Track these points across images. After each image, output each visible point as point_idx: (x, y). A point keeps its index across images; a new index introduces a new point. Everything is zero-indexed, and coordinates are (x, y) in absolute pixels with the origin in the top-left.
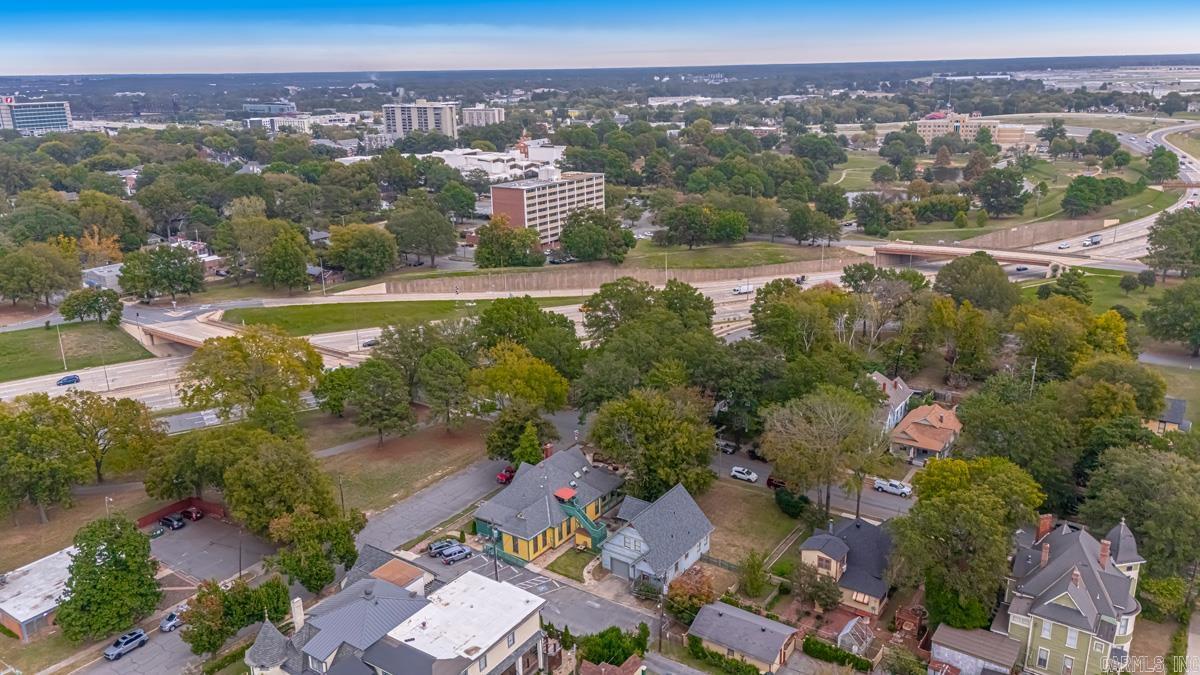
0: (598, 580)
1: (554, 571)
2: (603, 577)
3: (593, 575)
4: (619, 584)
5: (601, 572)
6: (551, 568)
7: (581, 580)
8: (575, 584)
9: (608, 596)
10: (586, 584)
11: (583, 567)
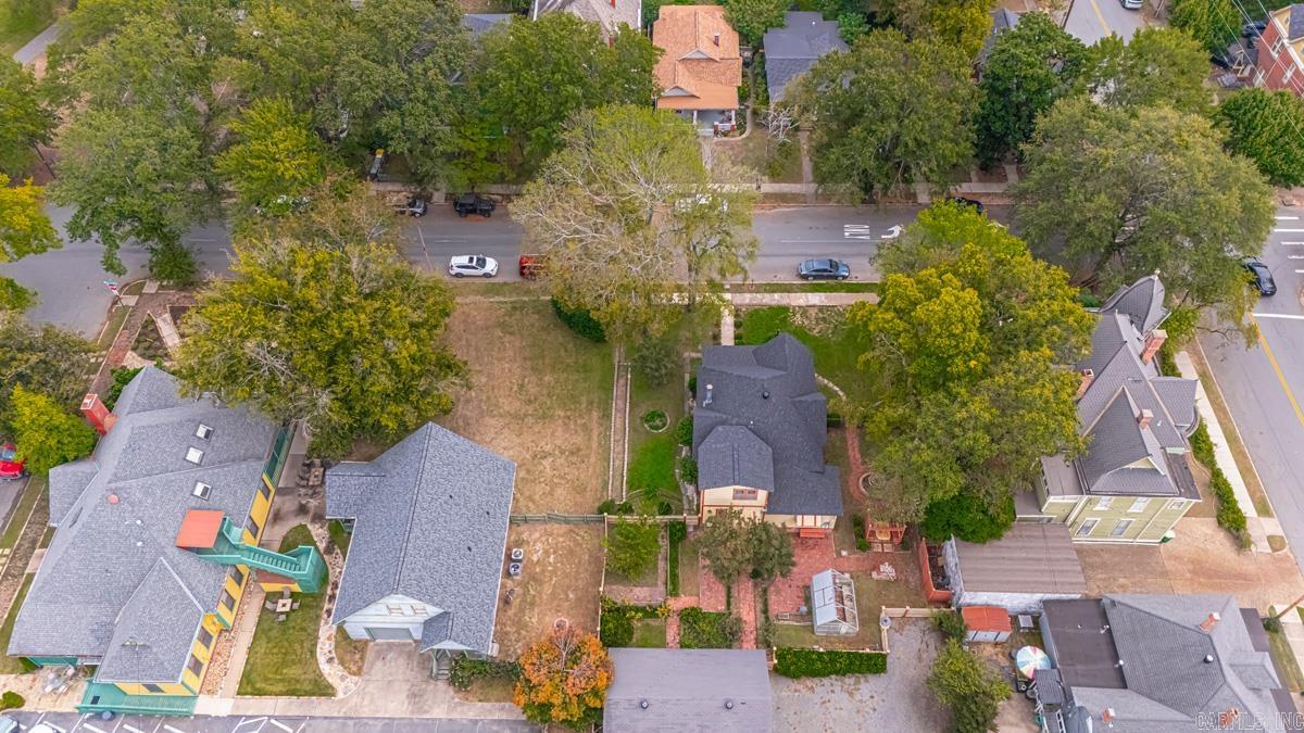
0: (359, 672)
1: (260, 693)
2: (362, 658)
3: (342, 663)
4: (402, 661)
5: (352, 650)
6: (250, 686)
7: (323, 689)
8: (319, 707)
9: (396, 706)
10: (340, 695)
11: (313, 653)
